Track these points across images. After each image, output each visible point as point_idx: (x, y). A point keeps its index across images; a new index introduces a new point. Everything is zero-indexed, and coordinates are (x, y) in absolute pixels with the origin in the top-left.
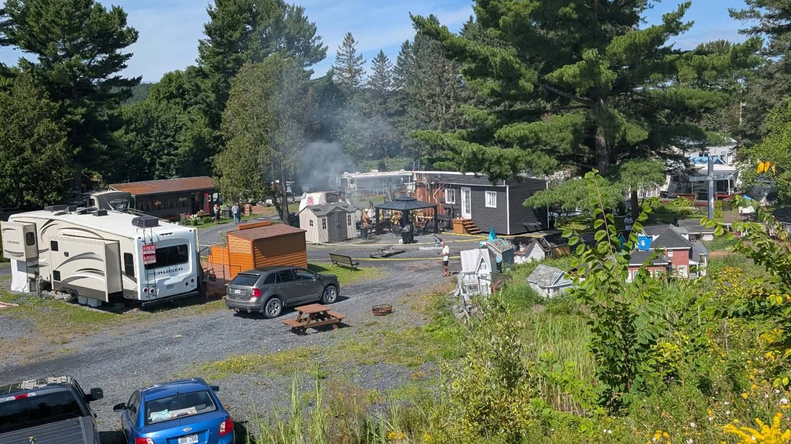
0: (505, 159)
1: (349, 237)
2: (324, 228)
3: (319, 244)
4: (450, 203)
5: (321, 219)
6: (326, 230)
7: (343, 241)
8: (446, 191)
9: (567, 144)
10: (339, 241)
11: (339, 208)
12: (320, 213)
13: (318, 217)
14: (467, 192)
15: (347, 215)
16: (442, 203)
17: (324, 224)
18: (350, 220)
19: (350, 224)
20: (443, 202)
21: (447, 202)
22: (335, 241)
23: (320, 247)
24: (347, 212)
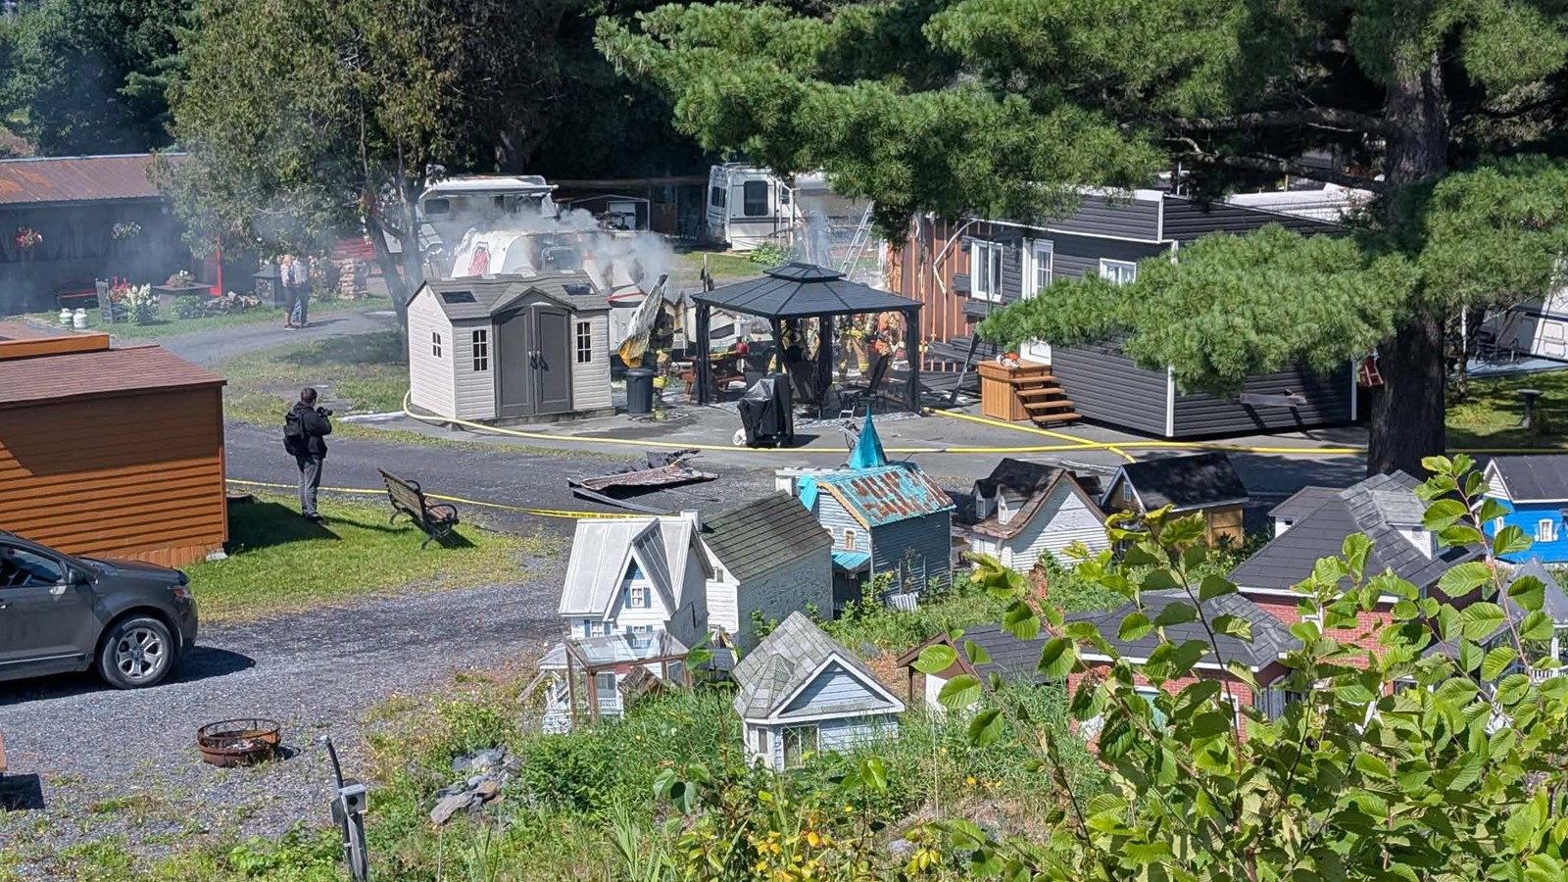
0: (892, 133)
1: (577, 407)
2: (479, 365)
3: (458, 427)
4: (982, 296)
5: (468, 332)
6: (489, 375)
7: (556, 418)
8: (975, 249)
9: (1211, 78)
10: (539, 419)
11: (544, 296)
12: (463, 310)
13: (455, 322)
14: (1043, 258)
15: (575, 320)
16: (961, 293)
17: (479, 351)
18: (584, 342)
19: (585, 357)
20: (964, 293)
21: (977, 293)
22: (522, 418)
23: (458, 437)
24: (574, 310)
